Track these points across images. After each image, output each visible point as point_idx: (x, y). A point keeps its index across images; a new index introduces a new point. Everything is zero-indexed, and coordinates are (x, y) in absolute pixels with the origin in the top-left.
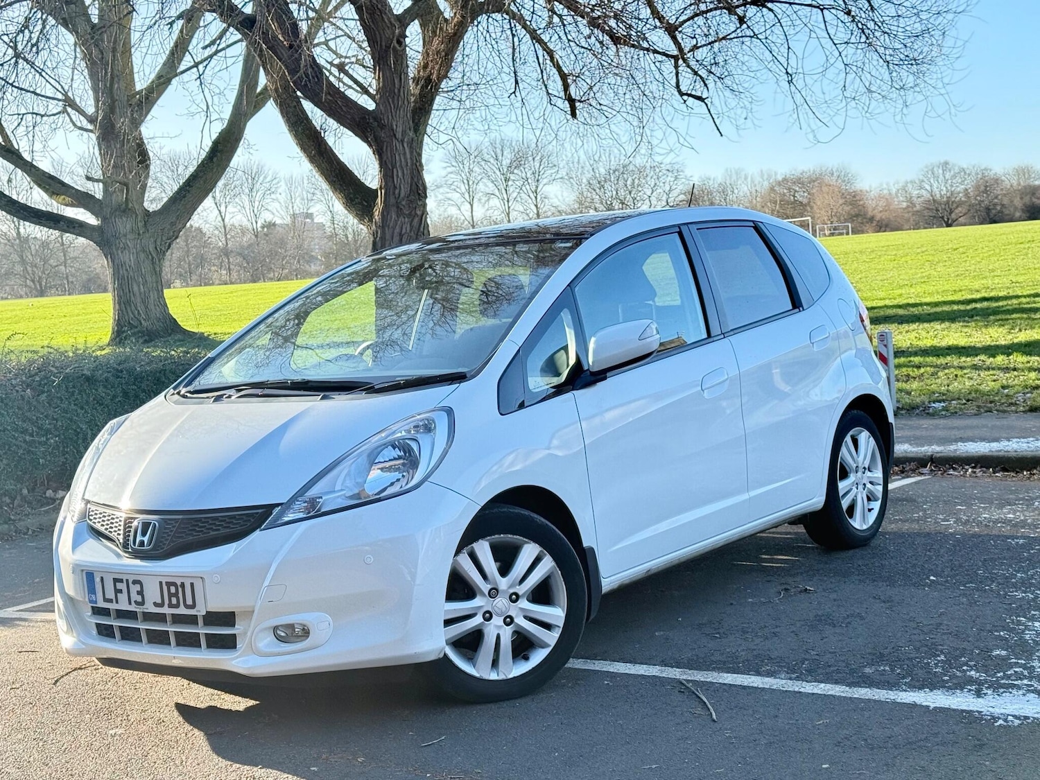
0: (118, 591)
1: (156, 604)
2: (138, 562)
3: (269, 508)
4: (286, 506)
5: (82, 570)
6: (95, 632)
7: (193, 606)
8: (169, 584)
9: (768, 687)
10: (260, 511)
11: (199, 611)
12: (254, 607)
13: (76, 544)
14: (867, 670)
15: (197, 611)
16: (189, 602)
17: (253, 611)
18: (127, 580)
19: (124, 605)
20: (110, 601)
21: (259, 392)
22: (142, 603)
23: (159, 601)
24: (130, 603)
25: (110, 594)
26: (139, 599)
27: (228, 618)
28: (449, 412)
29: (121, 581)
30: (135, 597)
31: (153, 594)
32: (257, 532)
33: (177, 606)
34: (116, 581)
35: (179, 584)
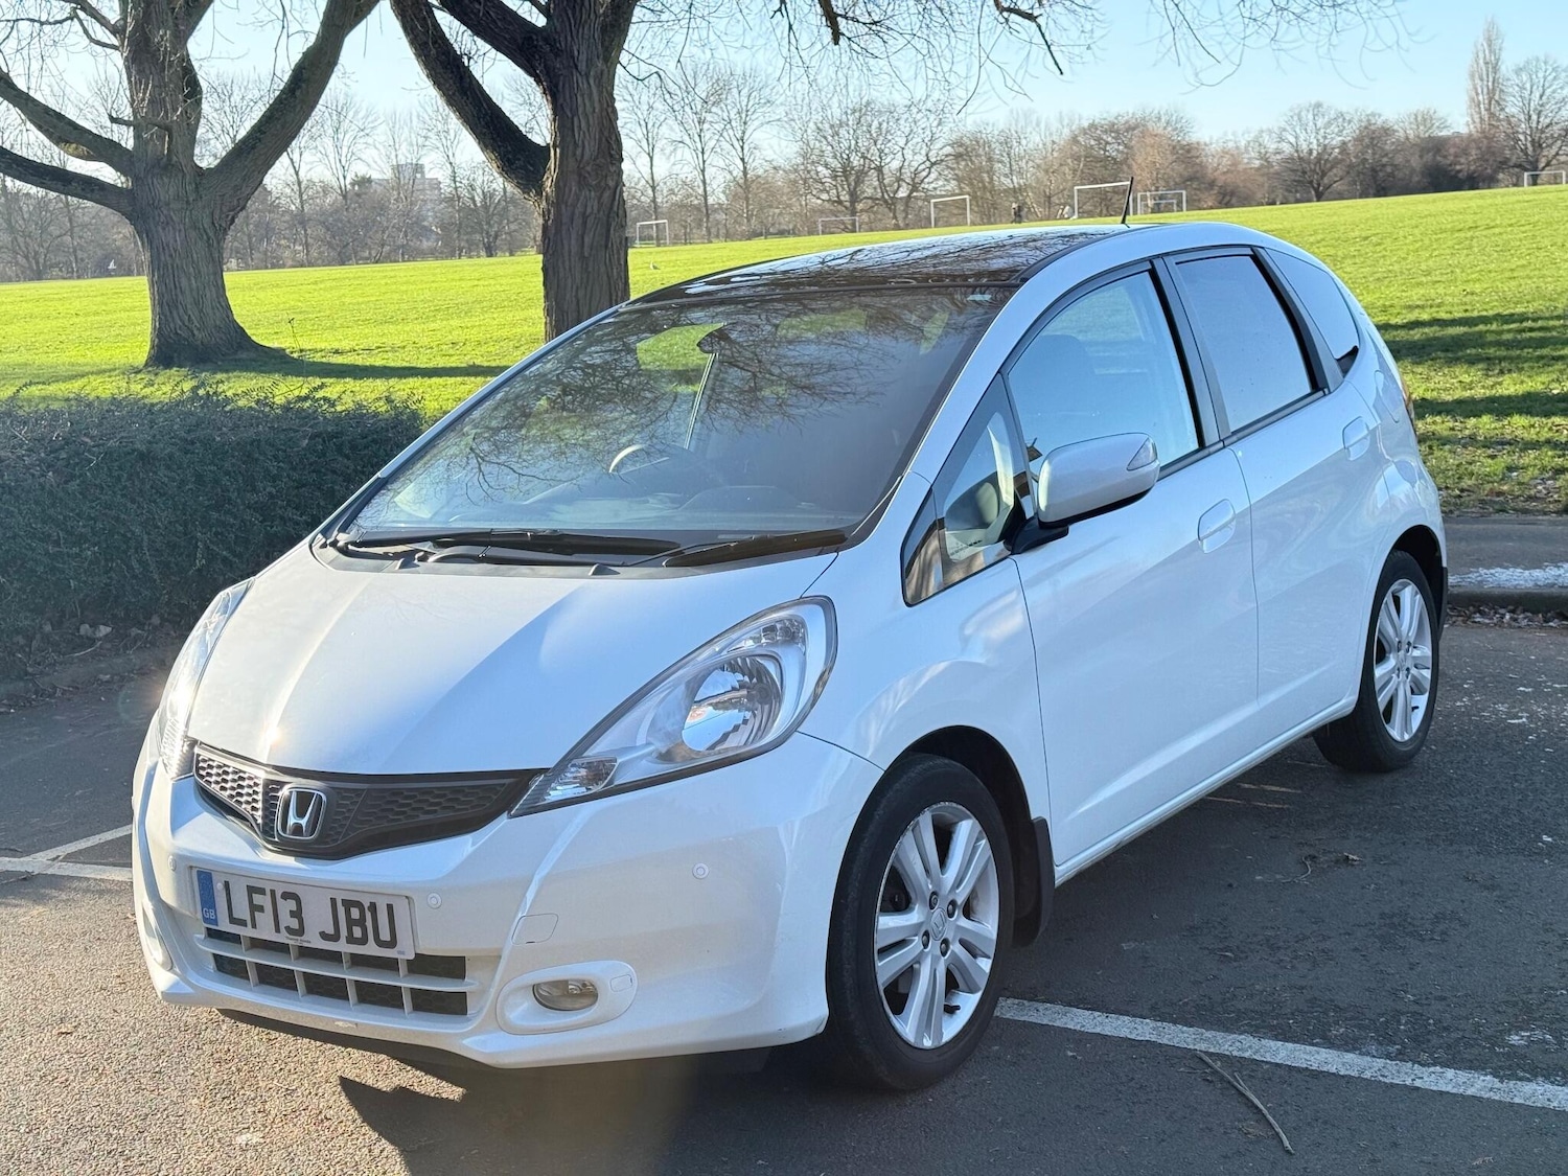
0: (255, 908)
1: (324, 936)
2: (290, 861)
3: (524, 777)
4: (554, 774)
5: (191, 867)
6: (212, 965)
7: (392, 944)
8: (348, 904)
9: (1355, 1074)
10: (507, 781)
11: (403, 953)
12: (501, 950)
13: (177, 823)
14: (1514, 1039)
15: (399, 952)
16: (385, 936)
17: (500, 957)
18: (273, 892)
19: (266, 932)
20: (243, 923)
21: (478, 551)
22: (300, 932)
23: (331, 931)
24: (278, 930)
25: (242, 911)
26: (294, 924)
27: (454, 967)
28: (826, 604)
29: (262, 891)
30: (287, 920)
31: (318, 919)
32: (503, 821)
33: (363, 941)
34: (251, 890)
35: (366, 905)
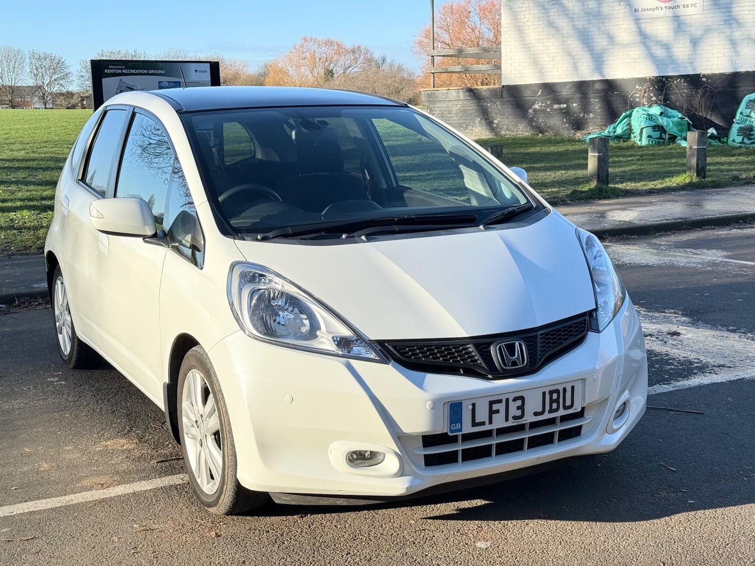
0: (492, 412)
1: (536, 414)
5: (446, 402)
7: (572, 406)
8: (551, 393)
10: (585, 317)
11: (576, 409)
15: (573, 410)
16: (568, 403)
17: (607, 399)
18: (507, 400)
20: (483, 424)
22: (521, 416)
23: (540, 410)
24: (507, 420)
25: (482, 417)
26: (519, 413)
29: (500, 401)
30: (514, 413)
31: (534, 405)
33: (557, 410)
34: (491, 403)
